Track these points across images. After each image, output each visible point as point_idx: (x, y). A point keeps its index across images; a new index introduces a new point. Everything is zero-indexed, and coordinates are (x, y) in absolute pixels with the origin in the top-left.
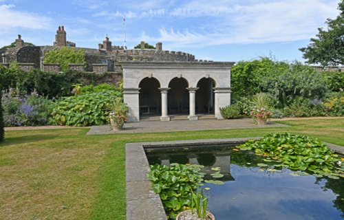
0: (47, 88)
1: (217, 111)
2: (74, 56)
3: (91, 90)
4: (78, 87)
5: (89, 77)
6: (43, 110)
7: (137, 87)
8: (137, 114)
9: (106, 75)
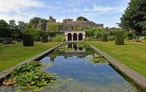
0: (51, 35)
1: (83, 40)
2: (55, 26)
3: (59, 36)
4: (57, 35)
5: (59, 33)
6: (51, 39)
7: (67, 35)
8: (67, 40)
9: (62, 32)
